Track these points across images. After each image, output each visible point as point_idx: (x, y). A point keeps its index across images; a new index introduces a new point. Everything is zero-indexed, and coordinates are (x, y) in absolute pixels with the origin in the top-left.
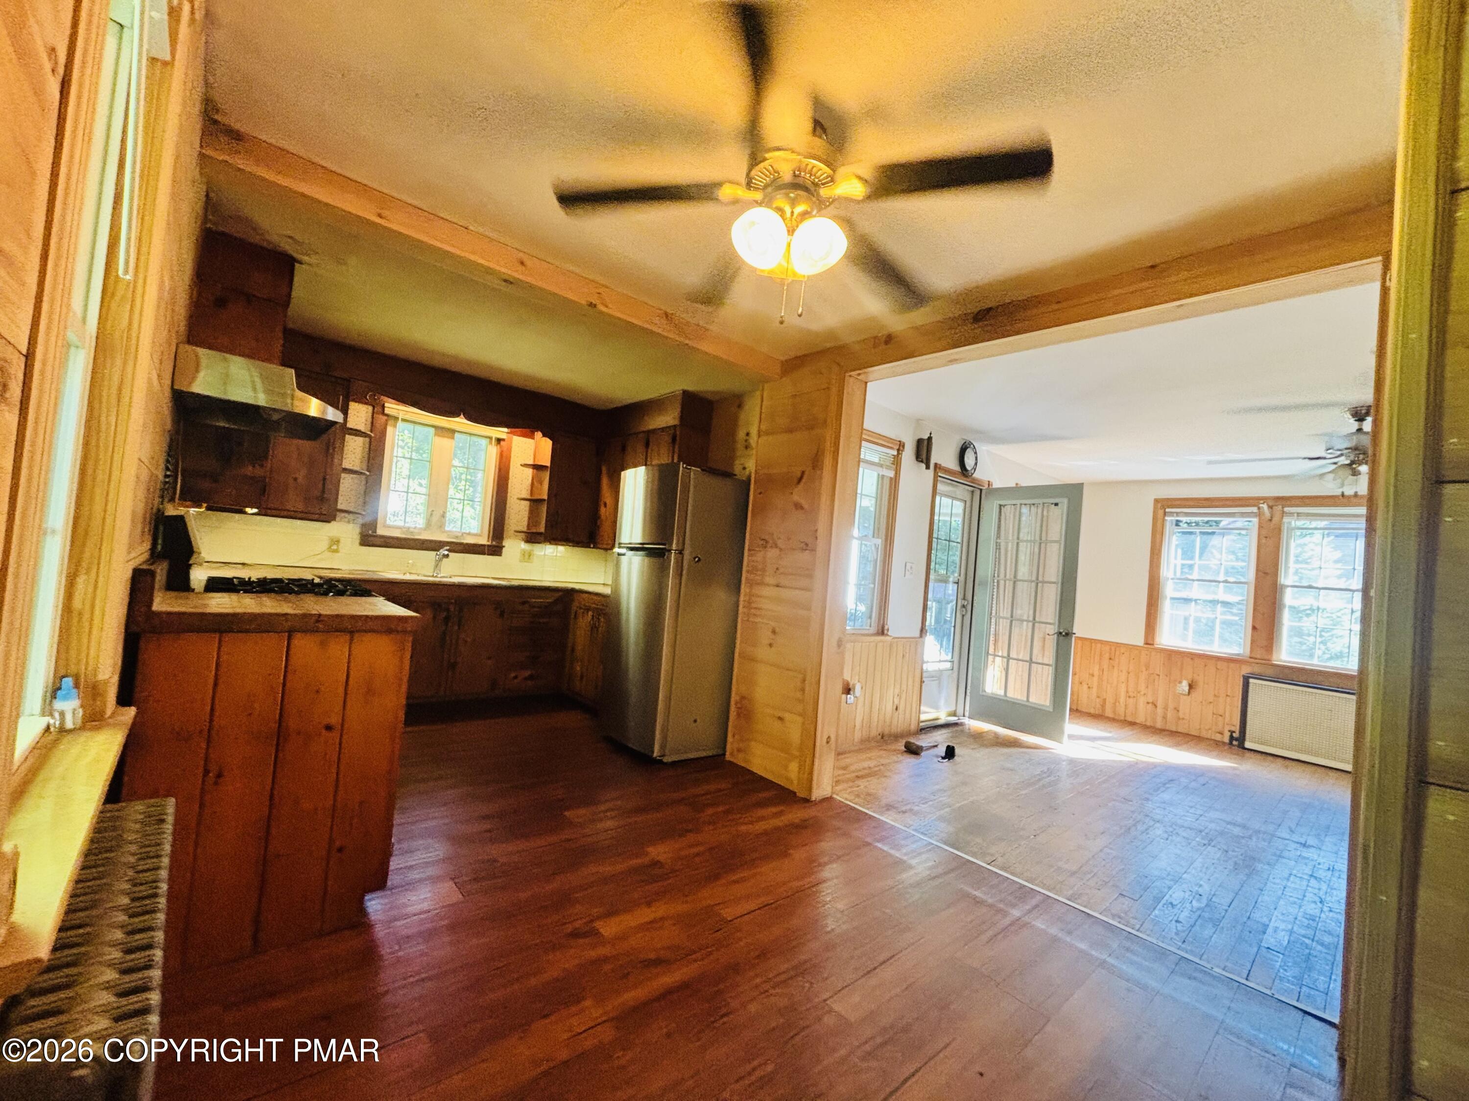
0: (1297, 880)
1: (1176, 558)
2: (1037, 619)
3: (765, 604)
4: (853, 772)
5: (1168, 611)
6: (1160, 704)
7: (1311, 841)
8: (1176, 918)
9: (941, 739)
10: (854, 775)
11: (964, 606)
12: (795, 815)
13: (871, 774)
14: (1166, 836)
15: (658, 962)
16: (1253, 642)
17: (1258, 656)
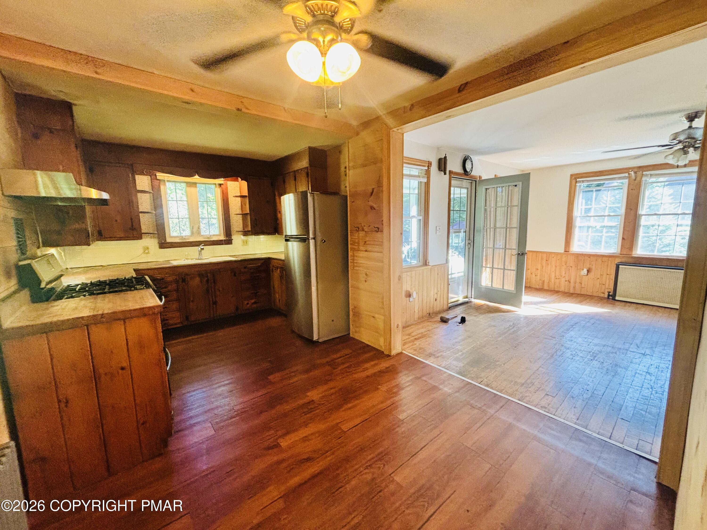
0: (639, 376)
1: (582, 206)
2: (507, 247)
3: (361, 261)
4: (413, 336)
5: (577, 233)
6: (572, 281)
7: (648, 352)
8: (574, 406)
9: (459, 312)
10: (413, 338)
11: (469, 243)
12: (384, 365)
13: (423, 336)
14: (571, 357)
15: (308, 459)
16: (622, 246)
17: (625, 253)
